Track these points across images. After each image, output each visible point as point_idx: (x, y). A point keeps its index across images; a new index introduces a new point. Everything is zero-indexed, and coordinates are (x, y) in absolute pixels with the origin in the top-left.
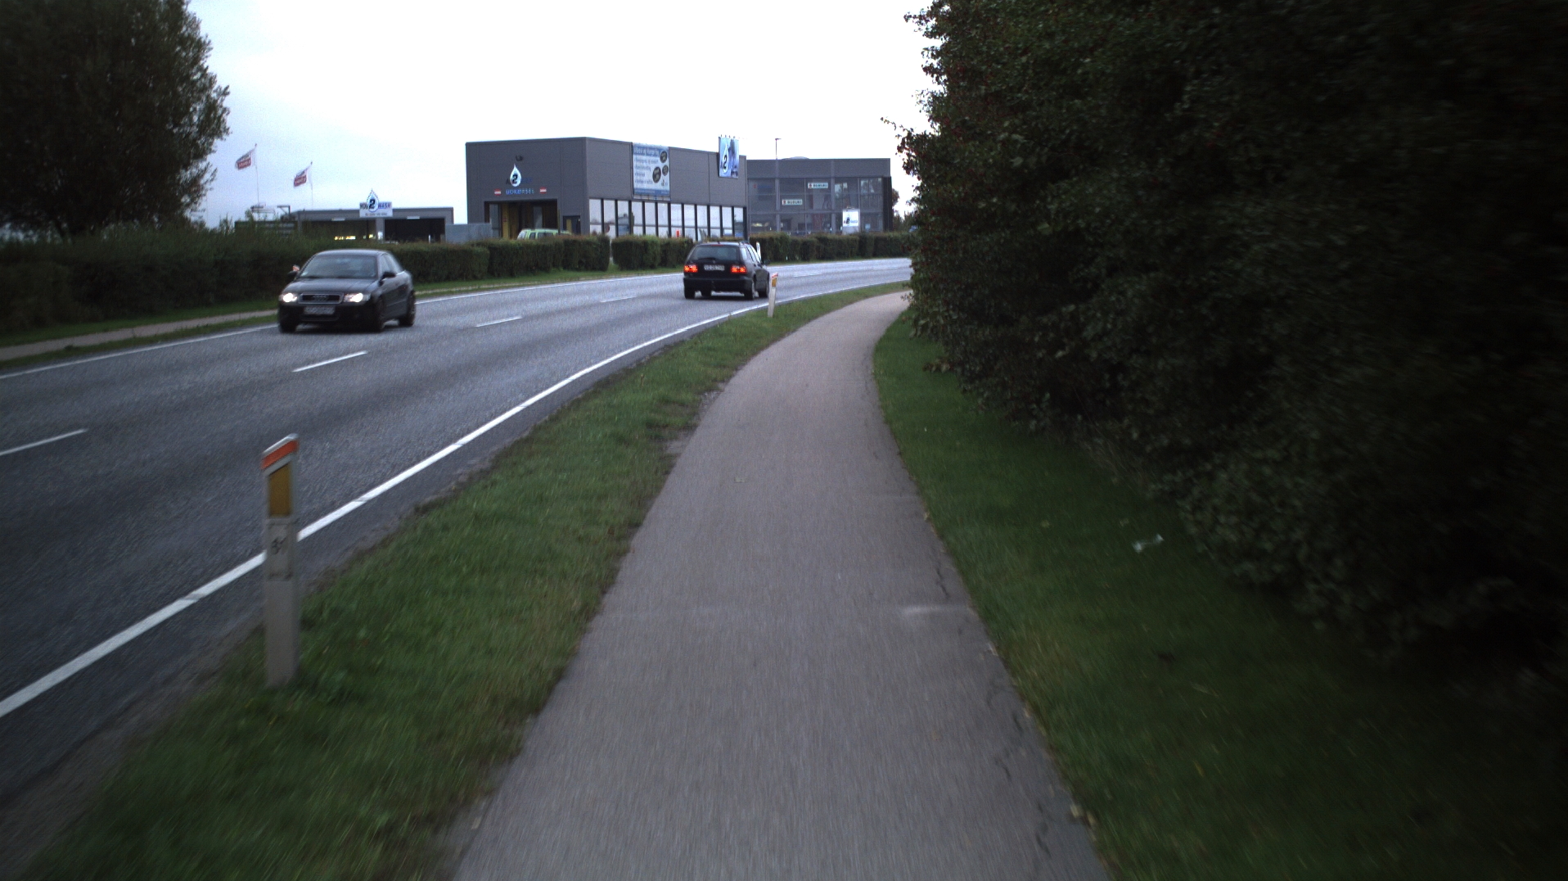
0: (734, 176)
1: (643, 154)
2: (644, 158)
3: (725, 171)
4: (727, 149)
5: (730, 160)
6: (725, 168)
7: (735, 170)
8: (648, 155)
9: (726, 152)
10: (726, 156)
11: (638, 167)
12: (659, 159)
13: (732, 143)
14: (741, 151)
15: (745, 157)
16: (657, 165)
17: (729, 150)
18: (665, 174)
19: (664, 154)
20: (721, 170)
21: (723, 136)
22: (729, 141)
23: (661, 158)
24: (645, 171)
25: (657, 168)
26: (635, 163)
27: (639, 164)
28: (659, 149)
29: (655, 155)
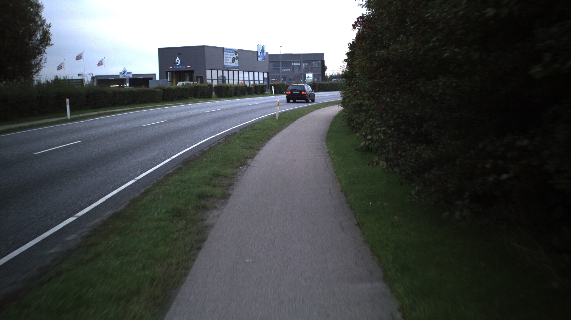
0: (264, 60)
1: (228, 52)
2: (228, 53)
3: (260, 58)
4: (261, 50)
5: (262, 54)
6: (260, 57)
7: (264, 58)
8: (230, 52)
9: (260, 51)
10: (260, 53)
11: (226, 57)
12: (234, 54)
13: (263, 47)
14: (266, 51)
15: (268, 53)
16: (233, 56)
17: (262, 50)
18: (236, 60)
19: (236, 52)
20: (258, 58)
21: (259, 45)
22: (262, 47)
23: (235, 53)
24: (228, 59)
25: (233, 57)
26: (225, 56)
27: (226, 56)
28: (234, 50)
29: (233, 52)
